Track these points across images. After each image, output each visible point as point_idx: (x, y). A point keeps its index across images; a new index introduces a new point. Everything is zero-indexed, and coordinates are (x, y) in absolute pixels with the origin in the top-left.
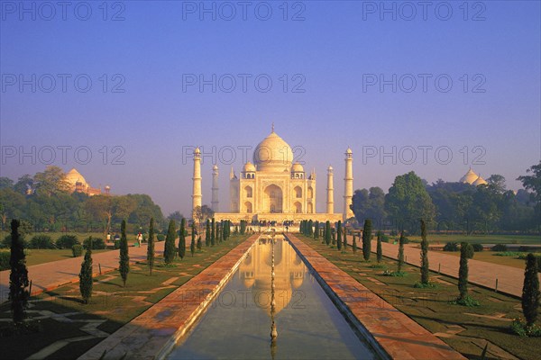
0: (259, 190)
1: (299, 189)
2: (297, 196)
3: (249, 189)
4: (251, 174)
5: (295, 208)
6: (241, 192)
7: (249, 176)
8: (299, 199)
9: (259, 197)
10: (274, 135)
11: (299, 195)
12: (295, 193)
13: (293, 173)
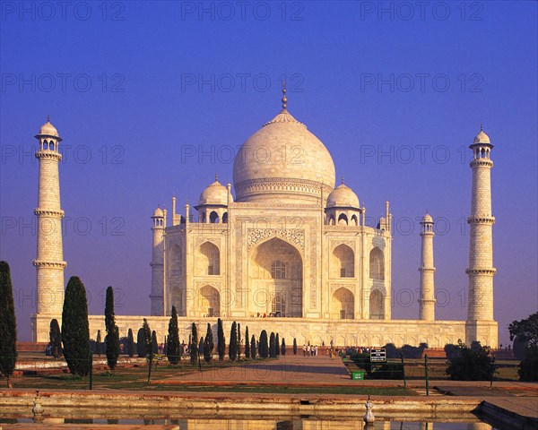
0: (239, 254)
1: (346, 253)
2: (343, 274)
3: (211, 250)
4: (221, 212)
5: (336, 306)
6: (189, 260)
7: (214, 217)
8: (346, 282)
9: (239, 273)
10: (285, 116)
11: (348, 271)
12: (336, 265)
13: (330, 210)
